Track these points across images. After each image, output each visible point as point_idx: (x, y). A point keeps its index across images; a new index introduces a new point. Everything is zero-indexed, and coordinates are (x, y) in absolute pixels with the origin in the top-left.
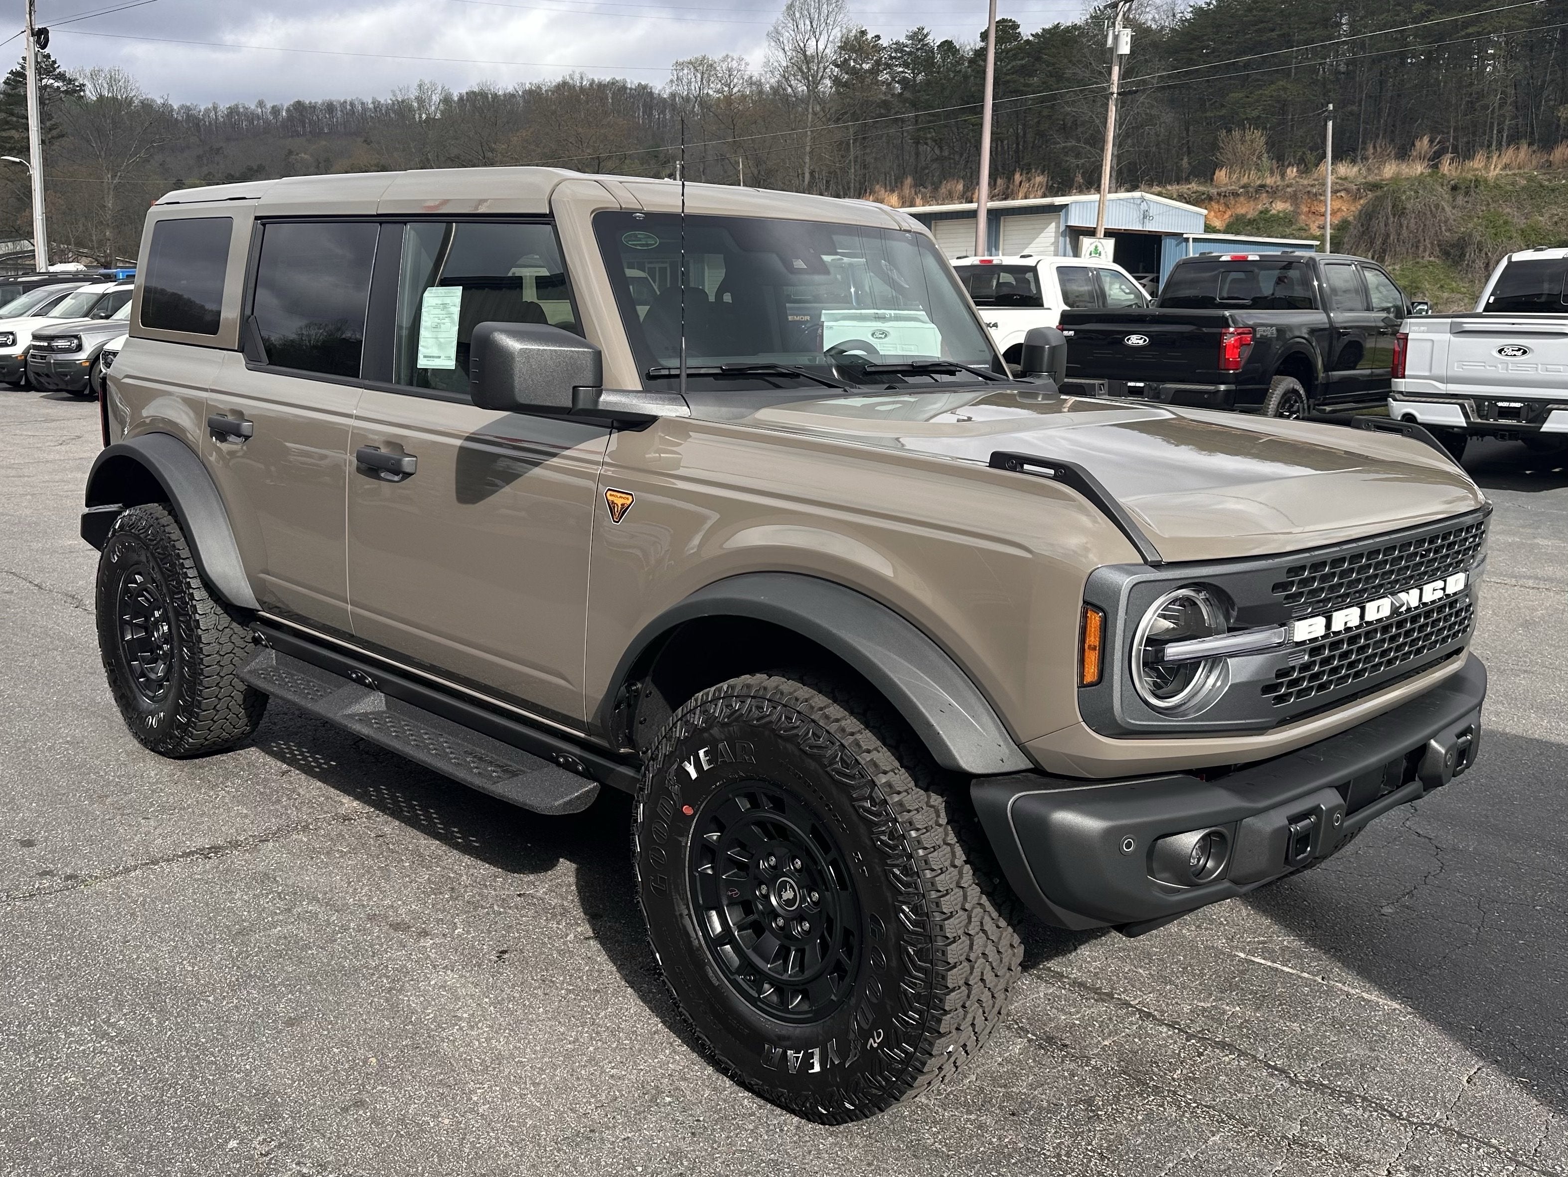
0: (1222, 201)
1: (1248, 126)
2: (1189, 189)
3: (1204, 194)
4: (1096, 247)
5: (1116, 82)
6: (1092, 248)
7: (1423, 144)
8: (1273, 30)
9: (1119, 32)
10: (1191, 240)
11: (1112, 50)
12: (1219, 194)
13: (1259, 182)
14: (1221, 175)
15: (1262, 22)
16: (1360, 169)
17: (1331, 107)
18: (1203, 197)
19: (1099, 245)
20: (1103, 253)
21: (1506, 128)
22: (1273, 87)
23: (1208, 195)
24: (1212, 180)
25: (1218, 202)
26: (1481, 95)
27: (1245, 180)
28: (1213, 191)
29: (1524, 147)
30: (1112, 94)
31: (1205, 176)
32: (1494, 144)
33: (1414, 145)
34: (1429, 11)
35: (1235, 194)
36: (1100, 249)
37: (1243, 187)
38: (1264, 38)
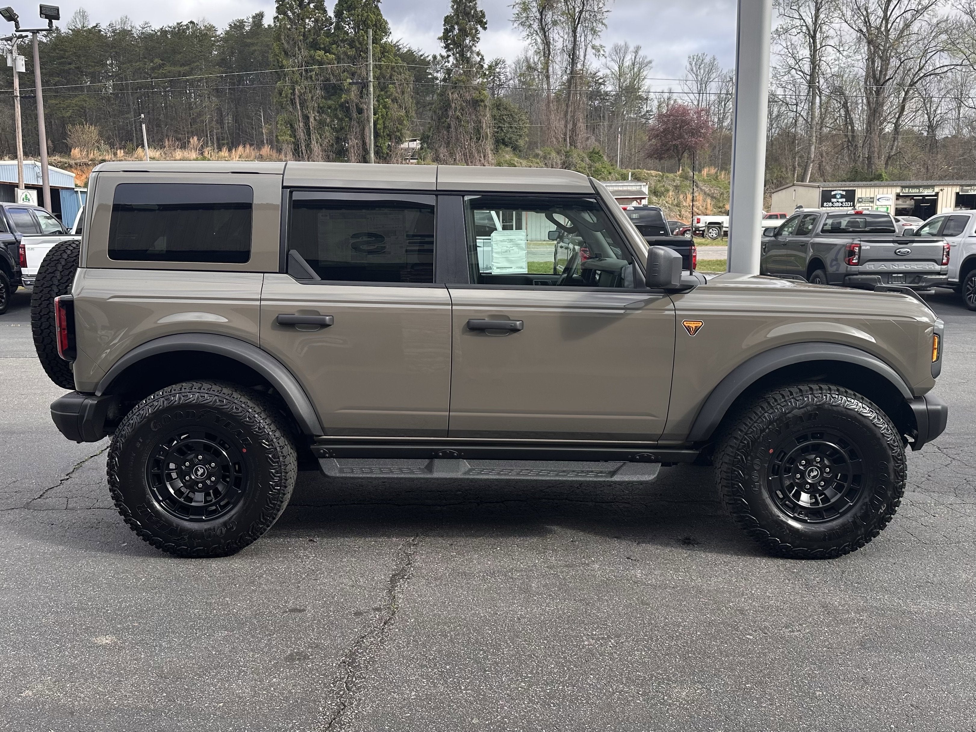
0: (78, 168)
1: (85, 123)
2: (55, 160)
3: (66, 163)
4: (26, 195)
5: (18, 89)
6: (24, 196)
7: (194, 140)
8: (70, 64)
9: (16, 57)
10: (79, 192)
11: (11, 69)
12: (76, 164)
13: (100, 158)
14: (75, 152)
15: (64, 58)
16: (161, 154)
17: (143, 116)
18: (66, 165)
19: (28, 194)
20: (30, 199)
21: (215, 134)
22: (77, 99)
23: (69, 164)
24: (69, 155)
25: (76, 169)
26: (200, 115)
27: (91, 156)
28: (72, 162)
29: (248, 146)
30: (17, 97)
31: (65, 153)
32: (209, 142)
33: (189, 142)
34: (163, 64)
35: (86, 164)
36: (29, 196)
37: (91, 160)
38: (66, 68)
